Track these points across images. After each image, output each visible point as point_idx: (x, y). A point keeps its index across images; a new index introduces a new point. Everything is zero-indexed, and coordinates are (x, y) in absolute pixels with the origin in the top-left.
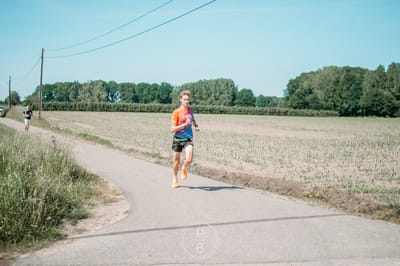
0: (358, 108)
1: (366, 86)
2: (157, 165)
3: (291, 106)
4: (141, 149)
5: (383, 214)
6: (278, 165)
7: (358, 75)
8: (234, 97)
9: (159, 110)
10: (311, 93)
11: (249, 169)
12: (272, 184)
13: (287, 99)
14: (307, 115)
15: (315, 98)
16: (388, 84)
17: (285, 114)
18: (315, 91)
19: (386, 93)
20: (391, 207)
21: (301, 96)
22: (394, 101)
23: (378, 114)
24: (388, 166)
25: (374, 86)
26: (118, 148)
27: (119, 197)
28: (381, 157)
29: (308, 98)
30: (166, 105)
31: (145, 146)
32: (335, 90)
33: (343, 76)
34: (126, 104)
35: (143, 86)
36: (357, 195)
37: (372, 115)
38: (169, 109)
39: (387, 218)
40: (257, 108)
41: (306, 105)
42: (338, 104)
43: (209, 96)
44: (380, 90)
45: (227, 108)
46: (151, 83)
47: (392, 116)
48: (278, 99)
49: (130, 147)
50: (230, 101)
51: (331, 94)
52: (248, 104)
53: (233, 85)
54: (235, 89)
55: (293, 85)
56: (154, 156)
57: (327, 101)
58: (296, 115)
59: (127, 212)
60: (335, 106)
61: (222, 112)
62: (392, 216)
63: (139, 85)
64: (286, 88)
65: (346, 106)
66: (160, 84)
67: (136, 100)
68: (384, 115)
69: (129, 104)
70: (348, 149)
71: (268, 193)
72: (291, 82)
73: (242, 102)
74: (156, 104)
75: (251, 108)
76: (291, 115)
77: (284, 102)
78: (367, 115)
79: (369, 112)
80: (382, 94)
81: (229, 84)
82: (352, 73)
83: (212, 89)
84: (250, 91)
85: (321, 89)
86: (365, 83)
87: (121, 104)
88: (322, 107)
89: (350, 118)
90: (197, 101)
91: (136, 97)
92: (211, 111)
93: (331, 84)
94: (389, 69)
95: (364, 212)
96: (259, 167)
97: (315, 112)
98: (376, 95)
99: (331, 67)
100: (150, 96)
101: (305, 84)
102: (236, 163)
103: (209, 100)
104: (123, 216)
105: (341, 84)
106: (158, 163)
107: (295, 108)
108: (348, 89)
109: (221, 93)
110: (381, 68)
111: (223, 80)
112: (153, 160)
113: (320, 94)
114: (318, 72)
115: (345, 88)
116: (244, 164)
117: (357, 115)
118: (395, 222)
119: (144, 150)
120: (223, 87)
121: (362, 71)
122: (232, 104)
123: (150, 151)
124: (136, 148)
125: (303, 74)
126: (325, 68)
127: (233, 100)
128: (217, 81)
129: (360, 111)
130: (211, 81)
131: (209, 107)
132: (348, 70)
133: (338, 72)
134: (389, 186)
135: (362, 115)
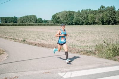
0: (73, 23)
1: (75, 16)
2: (15, 42)
3: (53, 23)
4: (9, 37)
5: (83, 53)
6: (51, 40)
7: (72, 13)
8: (36, 20)
9: (14, 25)
10: (59, 19)
11: (43, 42)
12: (50, 46)
13: (52, 20)
14: (58, 25)
15: (60, 20)
16: (81, 16)
17: (52, 25)
18: (60, 18)
19: (81, 18)
20: (85, 51)
21: (56, 20)
22: (83, 20)
23: (78, 24)
24: (83, 39)
25: (77, 16)
26: (2, 37)
27: (4, 52)
28: (81, 37)
29: (58, 20)
30: (16, 23)
31: (11, 36)
32: (66, 18)
33: (68, 14)
34: (3, 23)
35: (8, 18)
36: (75, 48)
37: (77, 25)
38: (17, 24)
39: (84, 54)
40: (43, 24)
41: (58, 22)
42: (67, 22)
43: (29, 20)
44: (79, 17)
45: (34, 24)
46: (11, 17)
47: (82, 25)
48: (49, 21)
49: (6, 37)
50: (35, 21)
51: (65, 19)
52: (40, 22)
53: (36, 17)
54: (36, 18)
55: (54, 17)
56: (13, 39)
57: (64, 21)
58: (55, 25)
59: (7, 57)
60: (66, 22)
61: (33, 25)
62: (85, 53)
63: (7, 17)
64: (52, 17)
65: (69, 22)
66: (13, 17)
67: (6, 22)
68: (80, 25)
69: (4, 23)
70: (71, 35)
71: (49, 48)
72: (53, 15)
73: (39, 22)
74: (12, 23)
75: (41, 24)
76: (53, 25)
77: (51, 21)
78: (75, 25)
79: (76, 24)
80: (79, 19)
81: (35, 16)
82: (71, 13)
83: (30, 18)
84: (41, 19)
85: (62, 17)
86: (74, 16)
87: (1, 23)
88: (62, 23)
89: (71, 26)
90: (25, 22)
91: (6, 21)
92: (30, 25)
93: (65, 16)
94: (81, 11)
95: (77, 53)
96: (46, 41)
97: (60, 24)
98: (78, 19)
99: (65, 11)
100: (11, 21)
101: (57, 16)
102: (39, 40)
103: (29, 22)
104: (6, 58)
105: (68, 16)
106: (15, 41)
107: (55, 23)
108: (70, 17)
109: (32, 19)
110: (79, 11)
111: (33, 15)
112: (13, 40)
113: (62, 19)
114: (61, 13)
115: (69, 17)
116: (41, 40)
117: (73, 25)
118: (86, 55)
119: (10, 37)
120: (33, 18)
121: (74, 12)
122: (36, 23)
123: (12, 38)
124: (8, 37)
125: (57, 13)
126: (63, 11)
127: (36, 21)
128: (31, 16)
129: (73, 24)
130: (29, 16)
131: (29, 24)
132: (69, 12)
133: (67, 12)
134: (84, 45)
135: (74, 25)
